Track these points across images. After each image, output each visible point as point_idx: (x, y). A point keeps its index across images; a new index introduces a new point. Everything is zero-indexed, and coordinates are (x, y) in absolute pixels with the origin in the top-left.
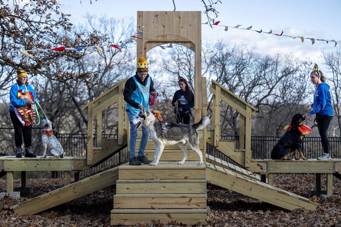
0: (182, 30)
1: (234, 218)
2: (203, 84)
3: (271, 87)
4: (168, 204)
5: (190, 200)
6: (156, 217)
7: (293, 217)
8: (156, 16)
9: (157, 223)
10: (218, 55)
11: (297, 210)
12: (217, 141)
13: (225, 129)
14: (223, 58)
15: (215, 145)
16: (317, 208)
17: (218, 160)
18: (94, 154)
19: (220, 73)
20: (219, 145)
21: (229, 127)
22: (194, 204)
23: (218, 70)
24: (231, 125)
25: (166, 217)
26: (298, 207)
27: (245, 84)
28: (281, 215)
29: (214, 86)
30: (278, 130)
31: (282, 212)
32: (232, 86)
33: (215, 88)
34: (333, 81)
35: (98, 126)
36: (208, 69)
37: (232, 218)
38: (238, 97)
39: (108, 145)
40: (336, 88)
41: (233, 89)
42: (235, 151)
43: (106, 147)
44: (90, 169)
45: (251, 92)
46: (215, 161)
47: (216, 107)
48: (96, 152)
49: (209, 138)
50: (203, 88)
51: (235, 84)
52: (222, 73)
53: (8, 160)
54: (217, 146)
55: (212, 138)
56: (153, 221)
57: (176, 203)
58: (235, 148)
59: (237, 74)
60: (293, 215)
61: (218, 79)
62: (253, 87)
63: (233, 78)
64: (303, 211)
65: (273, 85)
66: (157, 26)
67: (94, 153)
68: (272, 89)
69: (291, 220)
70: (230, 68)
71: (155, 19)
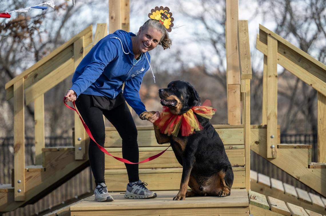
2: (241, 35)
12: (272, 147)
13: (293, 121)
15: (269, 156)
17: (277, 184)
18: (27, 179)
19: (281, 17)
20: (278, 156)
21: (300, 116)
24: (303, 112)
29: (264, 37)
32: (305, 41)
33: (266, 42)
35: (38, 123)
38: (316, 60)
39: (56, 161)
41: (306, 46)
42: (309, 167)
43: (52, 165)
44: (22, 209)
46: (271, 187)
47: (269, 79)
48: (30, 175)
49: (257, 143)
50: (241, 43)
52: (286, 15)
54: (273, 158)
55: (263, 142)
58: (309, 160)
59: (313, 17)
67: (28, 177)
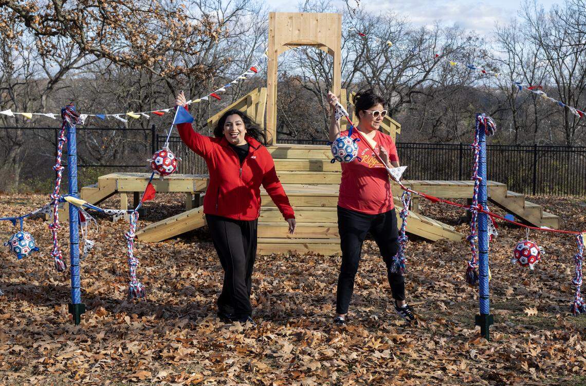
0: (320, 34)
1: (374, 248)
3: (427, 69)
4: (305, 233)
5: (328, 230)
6: (293, 248)
7: (435, 248)
8: (291, 18)
9: (293, 253)
10: (358, 26)
11: (441, 240)
14: (365, 30)
16: (462, 239)
19: (360, 50)
22: (332, 234)
23: (358, 46)
25: (303, 247)
26: (442, 238)
27: (394, 66)
28: (424, 245)
30: (434, 126)
31: (425, 243)
32: (376, 68)
34: (509, 65)
36: (345, 45)
37: (371, 248)
40: (512, 73)
45: (400, 76)
51: (380, 64)
52: (364, 49)
53: (122, 179)
56: (290, 251)
57: (314, 233)
60: (436, 246)
61: (357, 58)
62: (403, 70)
63: (378, 58)
64: (447, 242)
65: (430, 67)
66: (291, 29)
68: (428, 72)
69: (433, 251)
70: (374, 44)
71: (289, 21)
